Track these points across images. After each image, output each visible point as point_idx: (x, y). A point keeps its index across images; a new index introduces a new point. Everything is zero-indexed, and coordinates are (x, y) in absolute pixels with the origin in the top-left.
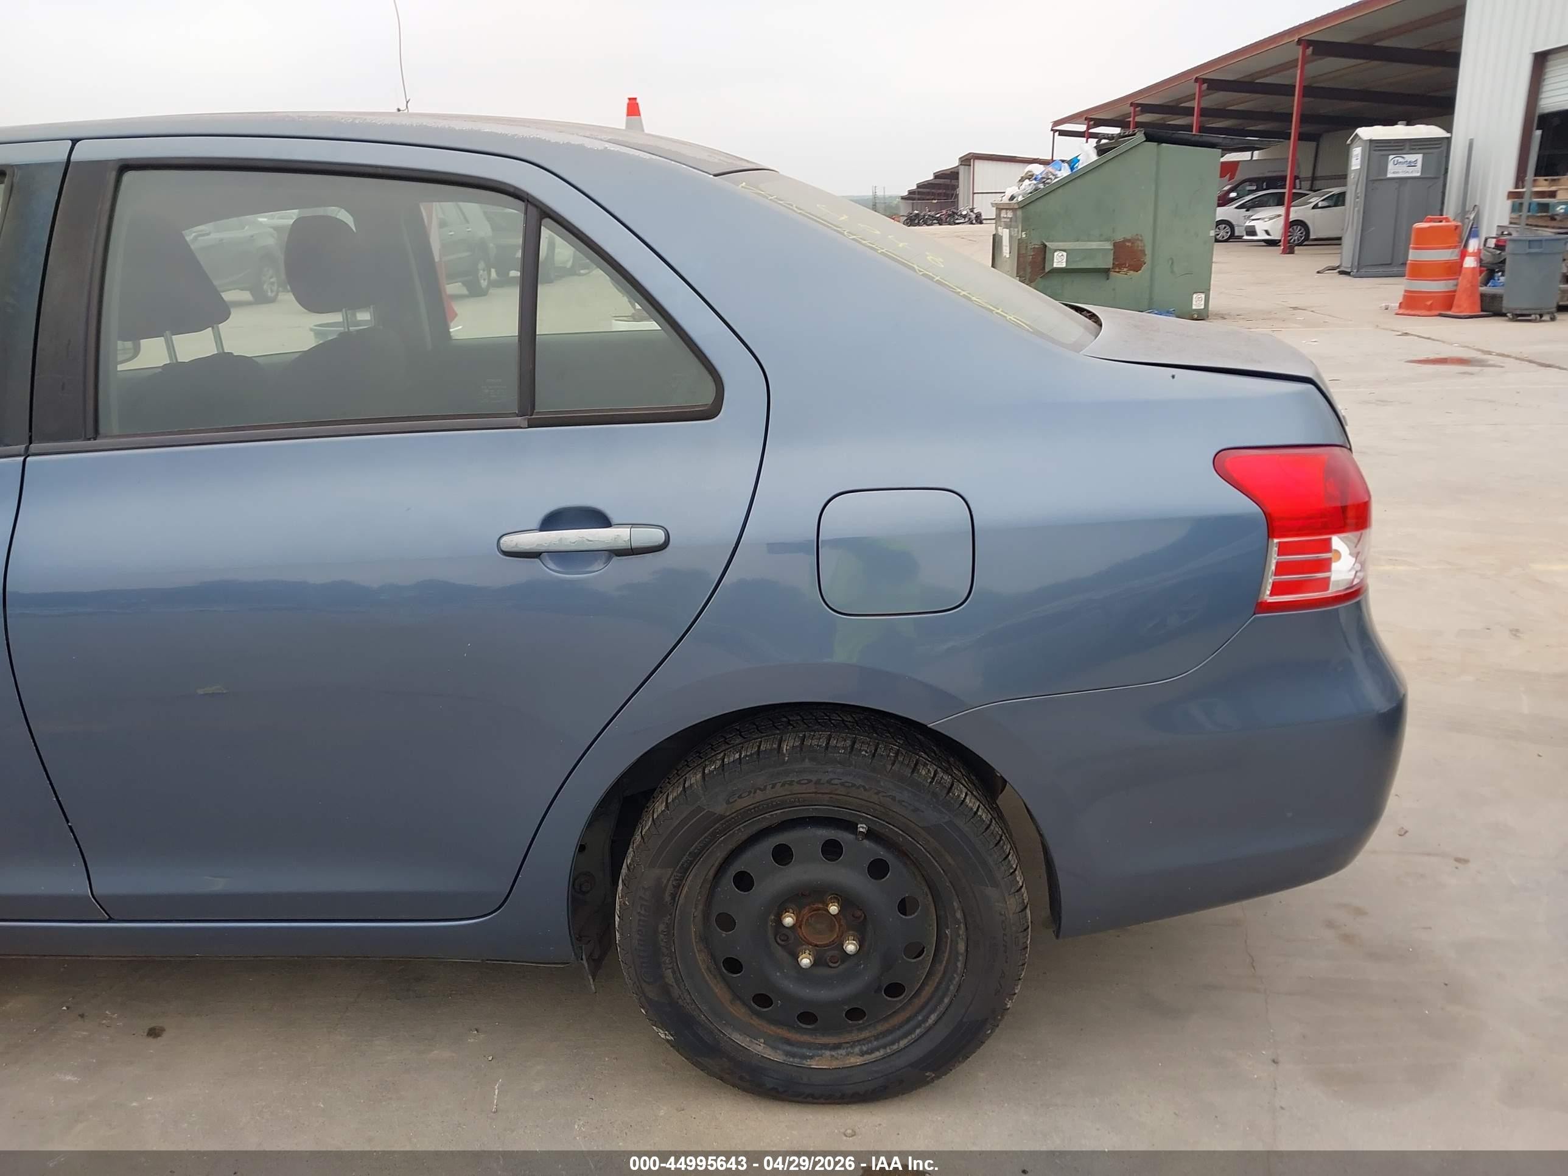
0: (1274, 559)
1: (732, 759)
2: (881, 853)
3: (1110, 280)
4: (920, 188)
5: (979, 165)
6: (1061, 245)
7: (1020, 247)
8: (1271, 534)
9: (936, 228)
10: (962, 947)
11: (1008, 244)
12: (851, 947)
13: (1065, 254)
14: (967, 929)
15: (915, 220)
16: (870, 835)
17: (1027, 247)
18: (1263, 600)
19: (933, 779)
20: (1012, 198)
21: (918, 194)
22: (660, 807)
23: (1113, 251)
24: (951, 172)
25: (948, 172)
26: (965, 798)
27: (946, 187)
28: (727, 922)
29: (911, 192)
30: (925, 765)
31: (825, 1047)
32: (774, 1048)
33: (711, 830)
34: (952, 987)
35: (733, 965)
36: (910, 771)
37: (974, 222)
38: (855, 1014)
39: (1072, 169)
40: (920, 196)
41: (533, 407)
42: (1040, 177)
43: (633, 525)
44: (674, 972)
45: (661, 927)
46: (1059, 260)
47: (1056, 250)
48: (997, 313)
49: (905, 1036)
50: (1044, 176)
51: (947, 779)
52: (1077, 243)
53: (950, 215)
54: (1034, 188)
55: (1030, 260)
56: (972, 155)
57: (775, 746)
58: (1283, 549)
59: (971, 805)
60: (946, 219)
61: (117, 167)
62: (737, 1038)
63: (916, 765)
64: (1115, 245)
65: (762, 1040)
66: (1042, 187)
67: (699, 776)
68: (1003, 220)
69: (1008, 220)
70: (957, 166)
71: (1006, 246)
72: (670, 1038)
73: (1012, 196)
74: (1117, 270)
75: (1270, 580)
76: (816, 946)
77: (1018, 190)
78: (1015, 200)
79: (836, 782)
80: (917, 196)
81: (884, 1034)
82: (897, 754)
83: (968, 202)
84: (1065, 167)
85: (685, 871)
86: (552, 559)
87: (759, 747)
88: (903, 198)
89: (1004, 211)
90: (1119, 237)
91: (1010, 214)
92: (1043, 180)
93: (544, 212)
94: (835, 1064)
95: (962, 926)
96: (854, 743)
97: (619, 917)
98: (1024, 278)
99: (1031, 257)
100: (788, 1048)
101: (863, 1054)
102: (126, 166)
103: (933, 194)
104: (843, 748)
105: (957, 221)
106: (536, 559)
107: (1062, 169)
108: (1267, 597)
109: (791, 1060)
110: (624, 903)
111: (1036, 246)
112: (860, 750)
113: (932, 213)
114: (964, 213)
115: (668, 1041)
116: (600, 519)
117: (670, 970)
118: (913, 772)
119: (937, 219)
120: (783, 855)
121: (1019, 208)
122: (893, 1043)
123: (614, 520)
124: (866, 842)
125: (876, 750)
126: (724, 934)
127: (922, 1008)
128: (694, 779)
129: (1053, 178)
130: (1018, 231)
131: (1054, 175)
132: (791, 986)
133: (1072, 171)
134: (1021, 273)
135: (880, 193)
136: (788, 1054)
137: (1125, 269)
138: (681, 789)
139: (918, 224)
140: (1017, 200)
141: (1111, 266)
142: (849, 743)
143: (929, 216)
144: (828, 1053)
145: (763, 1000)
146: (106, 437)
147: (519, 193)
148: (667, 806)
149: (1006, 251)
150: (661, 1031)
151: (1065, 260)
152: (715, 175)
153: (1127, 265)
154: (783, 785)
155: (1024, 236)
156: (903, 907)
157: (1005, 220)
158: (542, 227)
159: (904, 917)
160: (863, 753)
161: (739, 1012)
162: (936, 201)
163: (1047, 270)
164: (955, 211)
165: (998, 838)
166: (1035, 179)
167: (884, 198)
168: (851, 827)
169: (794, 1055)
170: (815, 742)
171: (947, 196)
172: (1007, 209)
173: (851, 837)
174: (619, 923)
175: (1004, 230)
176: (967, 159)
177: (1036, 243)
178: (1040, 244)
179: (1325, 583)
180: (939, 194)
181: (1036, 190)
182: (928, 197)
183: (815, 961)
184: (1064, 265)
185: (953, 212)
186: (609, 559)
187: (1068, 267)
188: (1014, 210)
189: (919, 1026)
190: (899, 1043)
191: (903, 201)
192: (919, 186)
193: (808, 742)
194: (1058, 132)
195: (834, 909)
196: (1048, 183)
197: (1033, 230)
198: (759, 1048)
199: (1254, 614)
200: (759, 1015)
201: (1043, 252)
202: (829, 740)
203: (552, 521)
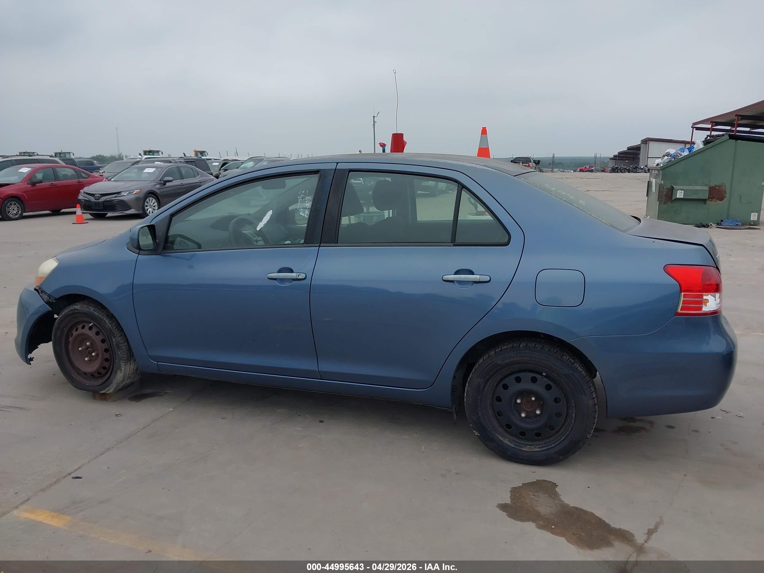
0: (682, 299)
1: (504, 348)
2: (550, 383)
3: (706, 205)
4: (620, 154)
5: (651, 144)
6: (682, 187)
7: (660, 187)
8: (681, 291)
9: (627, 174)
10: (574, 416)
11: (655, 186)
12: (538, 412)
13: (683, 191)
14: (576, 409)
15: (616, 170)
16: (546, 377)
17: (664, 188)
18: (678, 312)
19: (568, 360)
20: (658, 165)
21: (618, 157)
22: (481, 361)
23: (708, 191)
24: (637, 147)
25: (635, 147)
26: (578, 367)
27: (634, 154)
28: (499, 399)
29: (615, 156)
30: (566, 356)
31: (528, 445)
32: (512, 443)
33: (496, 369)
34: (570, 428)
35: (499, 414)
36: (561, 356)
37: (647, 172)
38: (538, 435)
39: (690, 151)
40: (619, 158)
41: (455, 241)
42: (673, 155)
43: (481, 275)
44: (482, 413)
45: (479, 398)
46: (680, 194)
47: (678, 190)
48: (599, 219)
49: (554, 444)
50: (675, 155)
51: (573, 361)
52: (690, 186)
53: (634, 168)
54: (669, 160)
55: (665, 194)
56: (648, 138)
57: (518, 345)
58: (685, 296)
59: (580, 369)
60: (632, 170)
61: (348, 171)
62: (499, 437)
63: (563, 355)
64: (710, 188)
65: (508, 440)
66: (674, 160)
67: (494, 352)
68: (653, 174)
69: (656, 175)
70: (640, 144)
71: (654, 187)
72: (479, 435)
73: (658, 164)
74: (711, 200)
75: (681, 305)
76: (527, 411)
77: (661, 161)
78: (659, 165)
79: (536, 357)
80: (617, 158)
81: (547, 443)
82: (557, 351)
83: (645, 163)
84: (686, 150)
85: (488, 380)
86: (457, 283)
87: (513, 345)
88: (611, 159)
89: (654, 170)
90: (712, 184)
91: (656, 172)
92: (674, 156)
93: (463, 186)
94: (531, 450)
95: (575, 408)
96: (543, 347)
97: (466, 393)
98: (661, 202)
99: (665, 192)
100: (516, 443)
101: (539, 448)
102: (351, 171)
103: (627, 157)
104: (540, 347)
105: (638, 171)
106: (452, 283)
107: (685, 152)
108: (679, 311)
109: (517, 447)
110: (468, 389)
111: (668, 187)
112: (545, 349)
113: (625, 167)
114: (642, 167)
115: (478, 436)
116: (472, 273)
117: (480, 412)
118: (561, 357)
119: (627, 170)
120: (518, 380)
121: (661, 170)
122: (549, 445)
123: (475, 273)
124: (545, 379)
125: (550, 349)
126: (498, 403)
127: (560, 435)
128: (492, 353)
129: (679, 156)
130: (660, 181)
131: (680, 154)
132: (518, 422)
133: (690, 153)
134: (660, 200)
135: (598, 156)
136: (515, 445)
137: (715, 200)
138: (488, 356)
139: (617, 172)
140: (660, 166)
141: (707, 198)
142: (541, 346)
143: (623, 168)
144: (528, 446)
145: (509, 426)
146: (339, 243)
147: (457, 181)
148: (483, 360)
149: (654, 188)
150: (476, 432)
151: (683, 194)
152: (514, 176)
153: (716, 198)
154: (520, 357)
155: (662, 182)
156: (556, 400)
157: (654, 175)
158: (462, 191)
159: (557, 404)
160: (546, 350)
161: (501, 430)
162: (627, 161)
163: (673, 198)
164: (638, 166)
165: (588, 381)
166: (670, 156)
167: (601, 158)
168: (541, 374)
169: (517, 446)
170: (531, 345)
171: (634, 159)
172: (655, 170)
173: (540, 377)
174: (466, 395)
175: (653, 179)
176: (646, 141)
177: (669, 186)
178: (670, 186)
179: (700, 308)
180: (630, 158)
181: (670, 161)
182: (624, 159)
183: (526, 416)
184: (682, 197)
185: (636, 167)
186: (473, 284)
187: (684, 198)
188: (658, 170)
189: (558, 440)
190: (551, 445)
191: (611, 160)
192: (619, 153)
193: (528, 345)
194: (695, 129)
195: (533, 399)
196: (677, 158)
197: (667, 180)
198: (506, 441)
199: (675, 316)
200: (506, 431)
201: (672, 190)
202: (535, 345)
203: (457, 273)
